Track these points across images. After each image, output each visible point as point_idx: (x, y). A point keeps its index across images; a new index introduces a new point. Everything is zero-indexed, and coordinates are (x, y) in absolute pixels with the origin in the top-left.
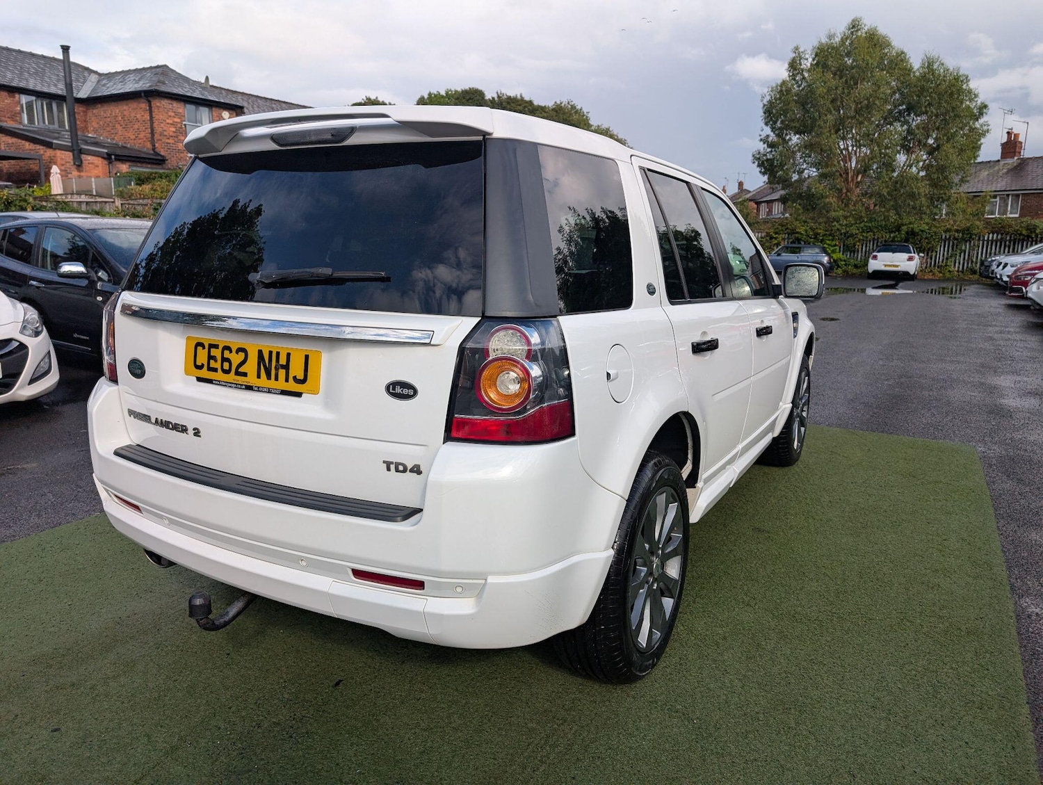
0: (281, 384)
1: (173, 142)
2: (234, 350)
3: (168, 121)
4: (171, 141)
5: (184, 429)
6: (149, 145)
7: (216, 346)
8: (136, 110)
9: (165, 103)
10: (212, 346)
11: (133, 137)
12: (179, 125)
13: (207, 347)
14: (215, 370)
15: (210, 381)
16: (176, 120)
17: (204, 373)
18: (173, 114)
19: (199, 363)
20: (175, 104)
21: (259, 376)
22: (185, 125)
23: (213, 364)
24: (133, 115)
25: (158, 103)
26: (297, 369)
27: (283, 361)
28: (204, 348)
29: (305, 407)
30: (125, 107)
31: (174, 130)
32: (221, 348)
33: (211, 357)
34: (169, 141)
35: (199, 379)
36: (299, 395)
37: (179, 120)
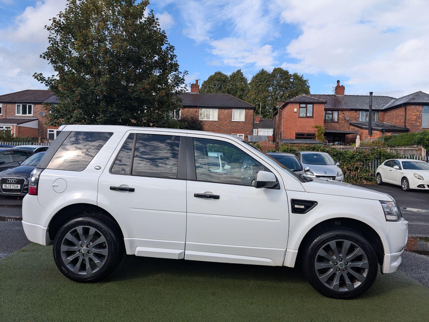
1: (415, 122)
3: (413, 114)
4: (413, 122)
6: (403, 125)
8: (400, 112)
9: (413, 107)
11: (398, 122)
12: (419, 115)
16: (417, 113)
18: (416, 111)
20: (417, 107)
22: (422, 115)
24: (399, 113)
25: (408, 107)
30: (397, 111)
31: (416, 117)
34: (412, 122)
37: (419, 113)
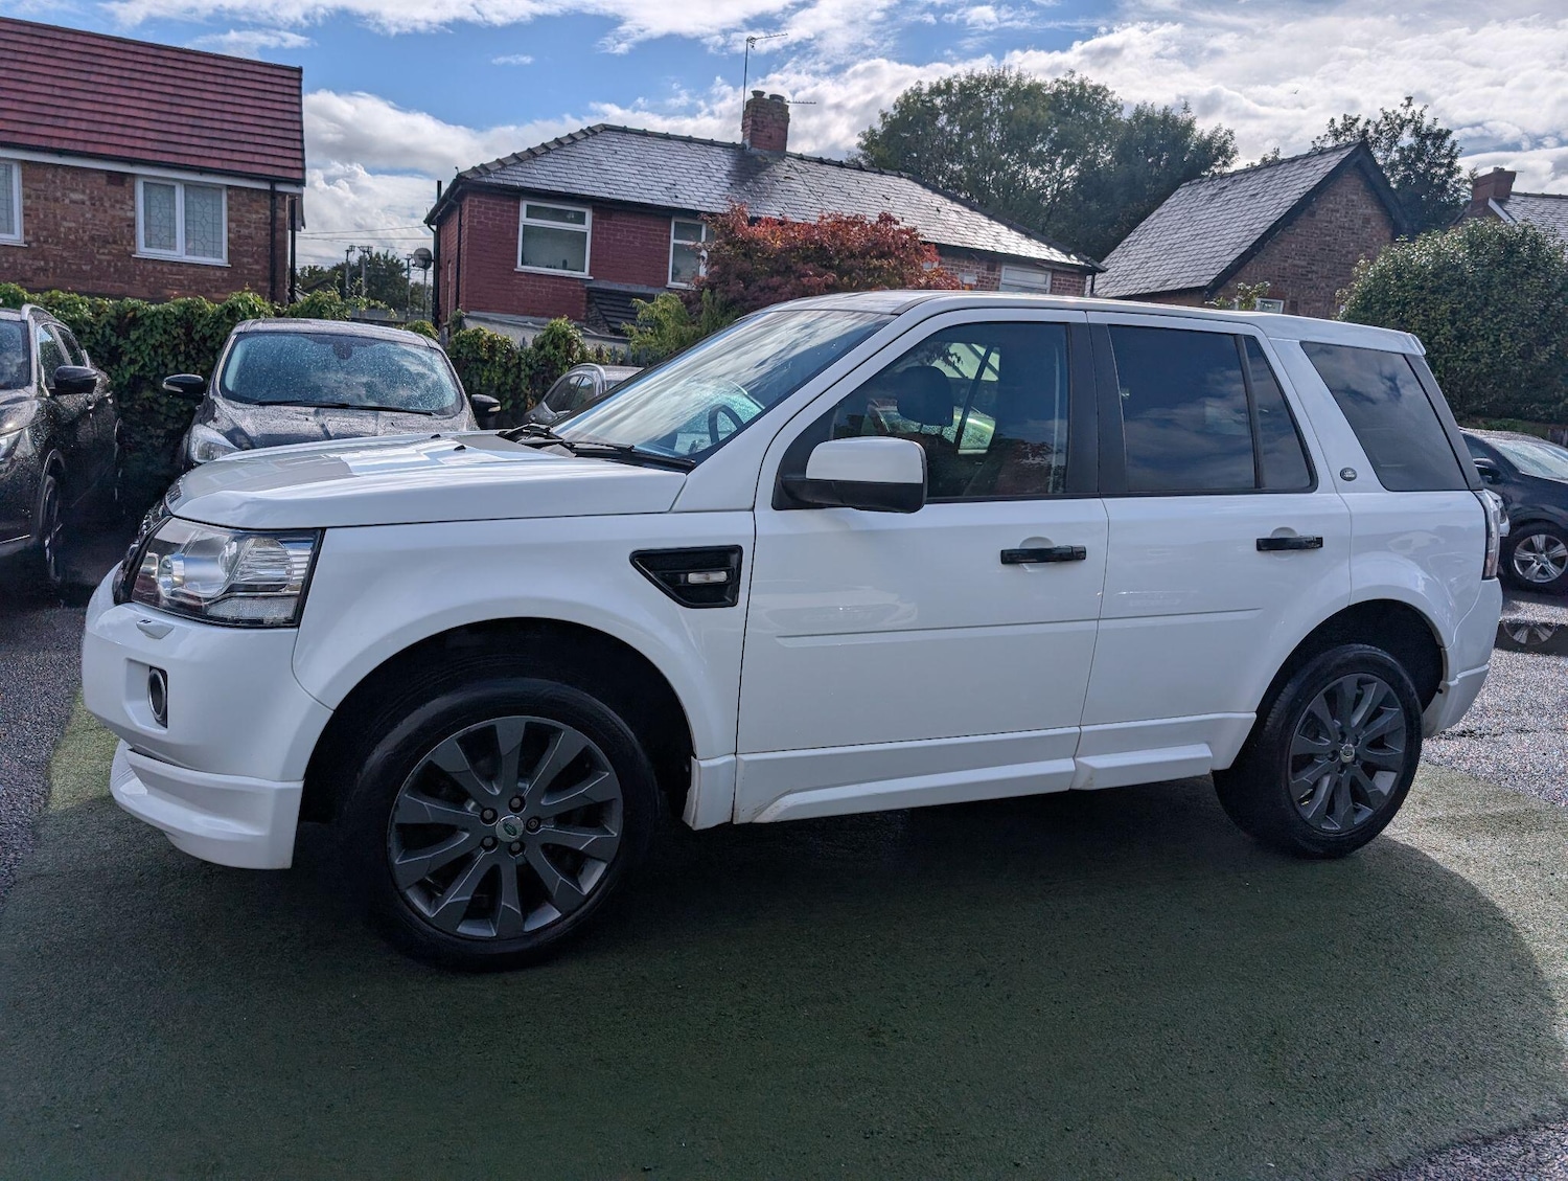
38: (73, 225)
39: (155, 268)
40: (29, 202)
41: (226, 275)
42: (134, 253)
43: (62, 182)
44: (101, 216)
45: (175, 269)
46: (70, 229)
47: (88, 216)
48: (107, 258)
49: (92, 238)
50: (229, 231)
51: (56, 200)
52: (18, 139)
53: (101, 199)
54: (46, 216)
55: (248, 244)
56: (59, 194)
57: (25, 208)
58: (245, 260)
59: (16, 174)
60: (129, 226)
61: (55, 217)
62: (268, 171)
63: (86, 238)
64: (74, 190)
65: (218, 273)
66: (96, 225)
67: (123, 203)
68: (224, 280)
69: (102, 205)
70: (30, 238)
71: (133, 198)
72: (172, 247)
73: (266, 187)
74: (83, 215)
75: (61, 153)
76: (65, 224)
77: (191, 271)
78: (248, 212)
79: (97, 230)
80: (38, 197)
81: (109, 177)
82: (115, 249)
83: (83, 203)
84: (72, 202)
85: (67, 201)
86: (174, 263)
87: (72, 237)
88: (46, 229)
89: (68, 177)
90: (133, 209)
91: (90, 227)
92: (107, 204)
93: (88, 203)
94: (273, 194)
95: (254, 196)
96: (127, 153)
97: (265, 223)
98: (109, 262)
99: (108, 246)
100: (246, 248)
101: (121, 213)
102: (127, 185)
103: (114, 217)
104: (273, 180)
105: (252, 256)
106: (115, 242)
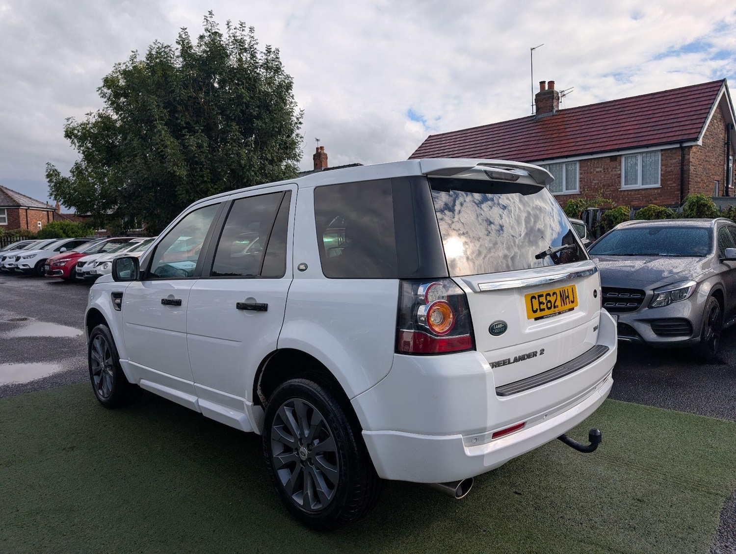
0: (569, 306)
2: (552, 295)
5: (535, 354)
7: (542, 296)
10: (540, 296)
13: (537, 297)
14: (544, 310)
15: (542, 318)
17: (539, 314)
19: (535, 309)
21: (562, 306)
23: (542, 307)
26: (571, 298)
27: (567, 295)
28: (536, 299)
29: (576, 315)
32: (544, 296)
33: (540, 303)
35: (536, 319)
36: (573, 309)
38: (597, 181)
39: (628, 194)
40: (582, 175)
41: (659, 191)
42: (620, 189)
43: (593, 165)
44: (607, 176)
45: (636, 192)
46: (595, 183)
47: (603, 177)
48: (609, 192)
49: (604, 186)
50: (662, 170)
51: (591, 173)
52: (578, 152)
53: (608, 169)
54: (587, 180)
55: (670, 175)
56: (592, 170)
57: (580, 178)
58: (669, 182)
59: (578, 165)
60: (618, 177)
61: (590, 180)
62: (680, 138)
63: (602, 186)
64: (598, 167)
65: (656, 191)
66: (605, 180)
67: (616, 168)
68: (658, 194)
69: (608, 171)
70: (582, 190)
71: (620, 165)
72: (636, 183)
73: (678, 146)
74: (601, 177)
75: (592, 154)
76: (594, 182)
77: (643, 192)
78: (671, 159)
79: (606, 182)
80: (585, 173)
81: (611, 159)
82: (612, 188)
83: (601, 172)
84: (597, 172)
85: (595, 172)
86: (636, 190)
87: (596, 187)
88: (587, 185)
89: (596, 162)
90: (620, 170)
91: (603, 181)
92: (610, 170)
93: (603, 171)
94: (682, 148)
95: (674, 151)
96: (617, 147)
97: (679, 163)
98: (610, 194)
99: (610, 188)
100: (669, 177)
101: (615, 173)
102: (618, 160)
103: (612, 175)
104: (681, 142)
105: (672, 180)
106: (612, 186)
